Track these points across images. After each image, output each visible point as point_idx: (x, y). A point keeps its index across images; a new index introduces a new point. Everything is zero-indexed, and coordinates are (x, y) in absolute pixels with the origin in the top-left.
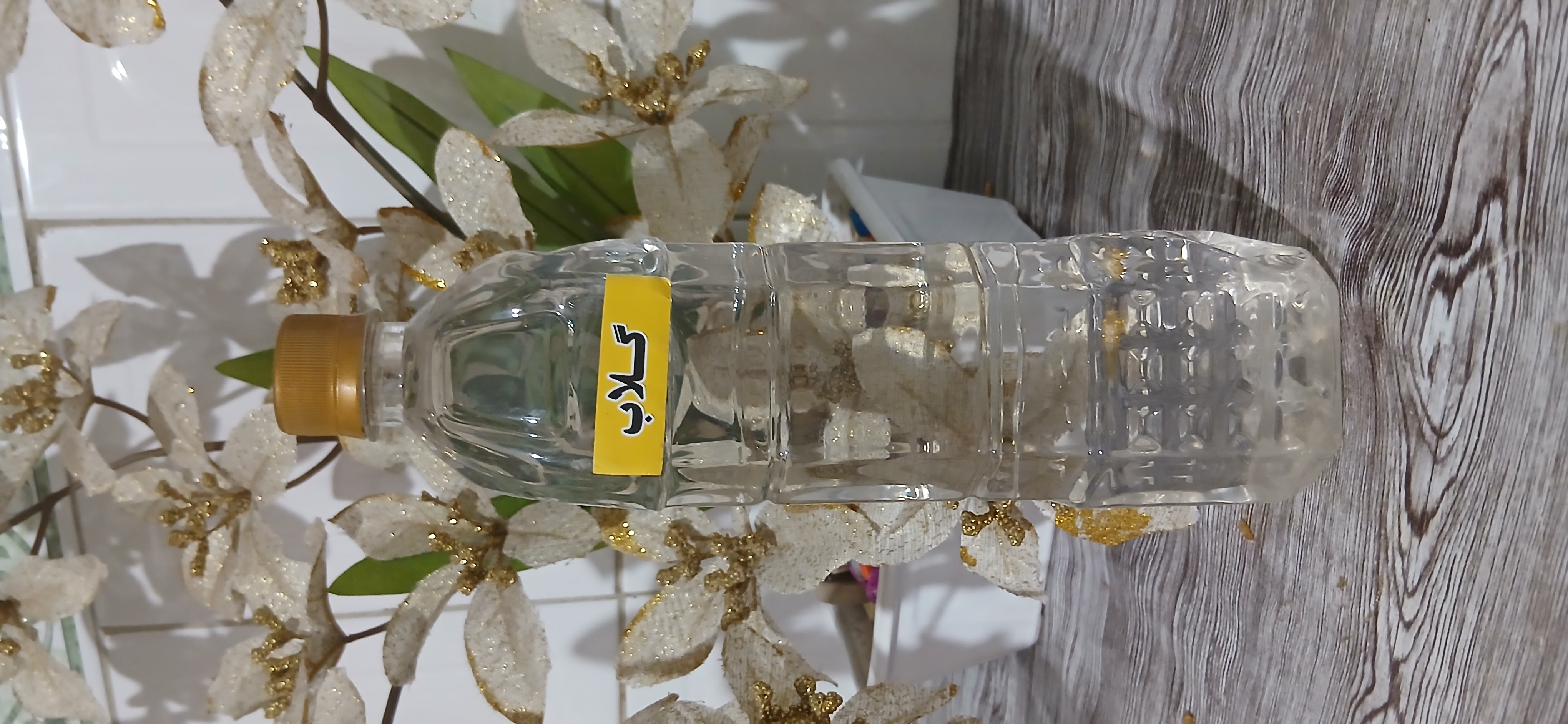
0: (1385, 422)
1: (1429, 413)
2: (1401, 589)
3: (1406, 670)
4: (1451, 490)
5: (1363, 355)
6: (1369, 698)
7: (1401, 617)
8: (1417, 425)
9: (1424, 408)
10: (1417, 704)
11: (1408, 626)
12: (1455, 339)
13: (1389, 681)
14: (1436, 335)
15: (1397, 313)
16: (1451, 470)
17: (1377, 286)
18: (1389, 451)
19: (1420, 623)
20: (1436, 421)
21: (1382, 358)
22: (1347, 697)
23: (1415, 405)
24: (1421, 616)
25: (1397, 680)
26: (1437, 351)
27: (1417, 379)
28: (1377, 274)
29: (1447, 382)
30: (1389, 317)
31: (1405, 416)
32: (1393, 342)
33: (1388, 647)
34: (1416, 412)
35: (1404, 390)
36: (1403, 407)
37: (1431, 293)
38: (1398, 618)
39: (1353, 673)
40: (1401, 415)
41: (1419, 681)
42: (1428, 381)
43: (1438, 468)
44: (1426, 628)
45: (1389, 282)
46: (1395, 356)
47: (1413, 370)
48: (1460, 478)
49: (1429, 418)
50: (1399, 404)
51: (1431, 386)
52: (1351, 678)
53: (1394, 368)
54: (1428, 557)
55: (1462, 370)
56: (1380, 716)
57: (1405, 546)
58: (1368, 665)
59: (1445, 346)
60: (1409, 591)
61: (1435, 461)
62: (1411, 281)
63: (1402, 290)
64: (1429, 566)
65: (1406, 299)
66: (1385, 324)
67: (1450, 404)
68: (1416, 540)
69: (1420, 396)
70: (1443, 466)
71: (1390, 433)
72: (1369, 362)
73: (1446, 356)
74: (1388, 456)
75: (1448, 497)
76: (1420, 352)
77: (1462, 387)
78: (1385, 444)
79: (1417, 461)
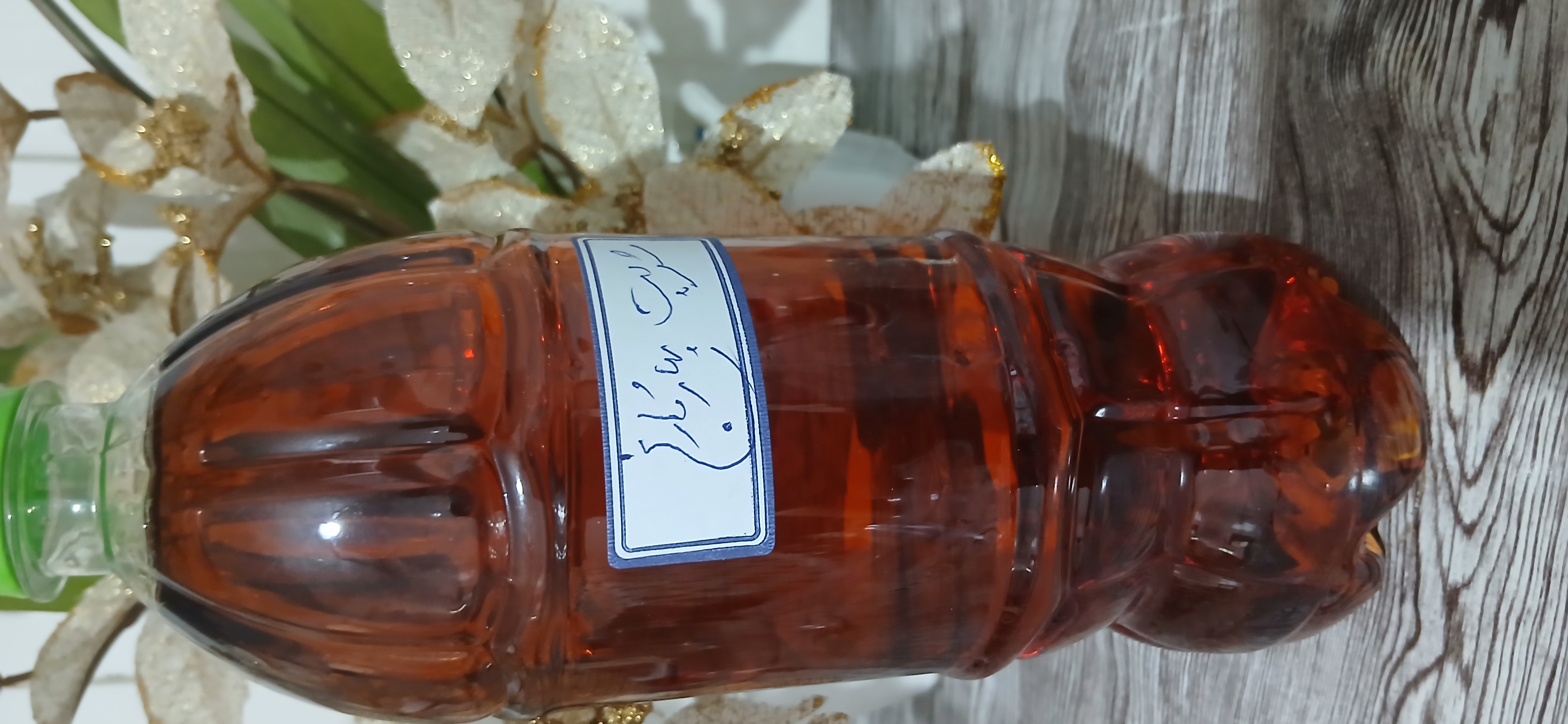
0: (1415, 239)
1: (1486, 203)
2: (1455, 478)
3: (1470, 599)
4: (1529, 306)
5: (1371, 156)
6: (1412, 655)
7: (1458, 519)
8: (1466, 227)
9: (1477, 198)
10: (1492, 646)
11: (1469, 530)
12: (1520, 81)
13: (1443, 621)
14: (1490, 85)
15: (1424, 77)
16: (1527, 275)
17: (1389, 52)
18: (1424, 279)
19: (1489, 521)
20: (1497, 210)
21: (1405, 149)
22: (1375, 662)
23: (1462, 199)
24: (1491, 510)
25: (1456, 617)
26: (1494, 108)
27: (1464, 160)
28: (1387, 34)
29: (1511, 149)
30: (1412, 88)
31: (1447, 221)
32: (1421, 120)
33: (1438, 571)
34: (1465, 210)
35: (1443, 183)
36: (1444, 208)
37: (1480, 28)
38: (1452, 522)
39: (1384, 623)
40: (1440, 222)
41: (1493, 609)
42: (1481, 156)
43: (1505, 279)
44: (1500, 528)
45: (1408, 40)
46: (1426, 139)
47: (1456, 149)
48: (1543, 283)
49: (1485, 210)
50: (1437, 206)
51: (1486, 162)
52: (1382, 632)
53: (1425, 157)
54: (1497, 417)
55: (1534, 122)
56: (1431, 680)
57: (1458, 411)
58: (1408, 607)
59: (1506, 96)
60: (1469, 477)
61: (1501, 269)
62: (1446, 23)
63: (1431, 43)
64: (1499, 430)
65: (1439, 53)
66: (1405, 100)
67: (1518, 179)
68: (1475, 398)
69: (1470, 183)
70: (1514, 273)
71: (1424, 254)
72: (1382, 163)
73: (1508, 111)
74: (1423, 287)
75: (1525, 317)
76: (1466, 119)
77: (1536, 146)
78: (1416, 272)
79: (1470, 279)
